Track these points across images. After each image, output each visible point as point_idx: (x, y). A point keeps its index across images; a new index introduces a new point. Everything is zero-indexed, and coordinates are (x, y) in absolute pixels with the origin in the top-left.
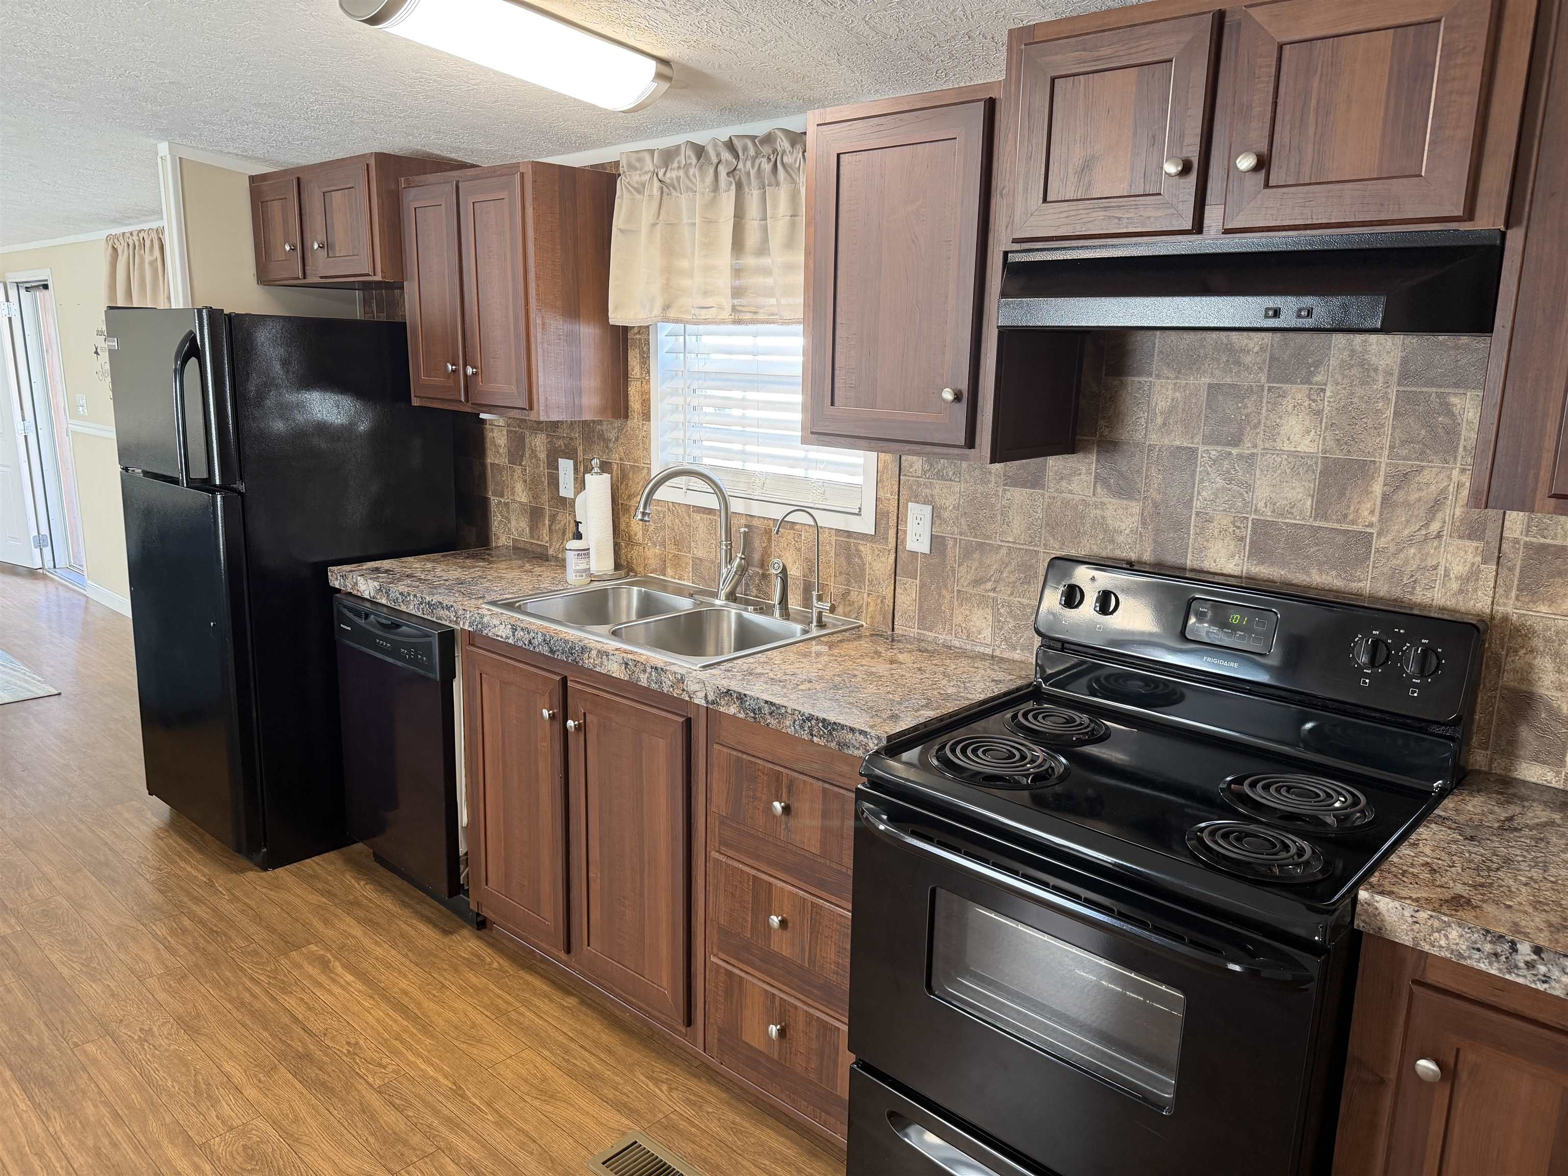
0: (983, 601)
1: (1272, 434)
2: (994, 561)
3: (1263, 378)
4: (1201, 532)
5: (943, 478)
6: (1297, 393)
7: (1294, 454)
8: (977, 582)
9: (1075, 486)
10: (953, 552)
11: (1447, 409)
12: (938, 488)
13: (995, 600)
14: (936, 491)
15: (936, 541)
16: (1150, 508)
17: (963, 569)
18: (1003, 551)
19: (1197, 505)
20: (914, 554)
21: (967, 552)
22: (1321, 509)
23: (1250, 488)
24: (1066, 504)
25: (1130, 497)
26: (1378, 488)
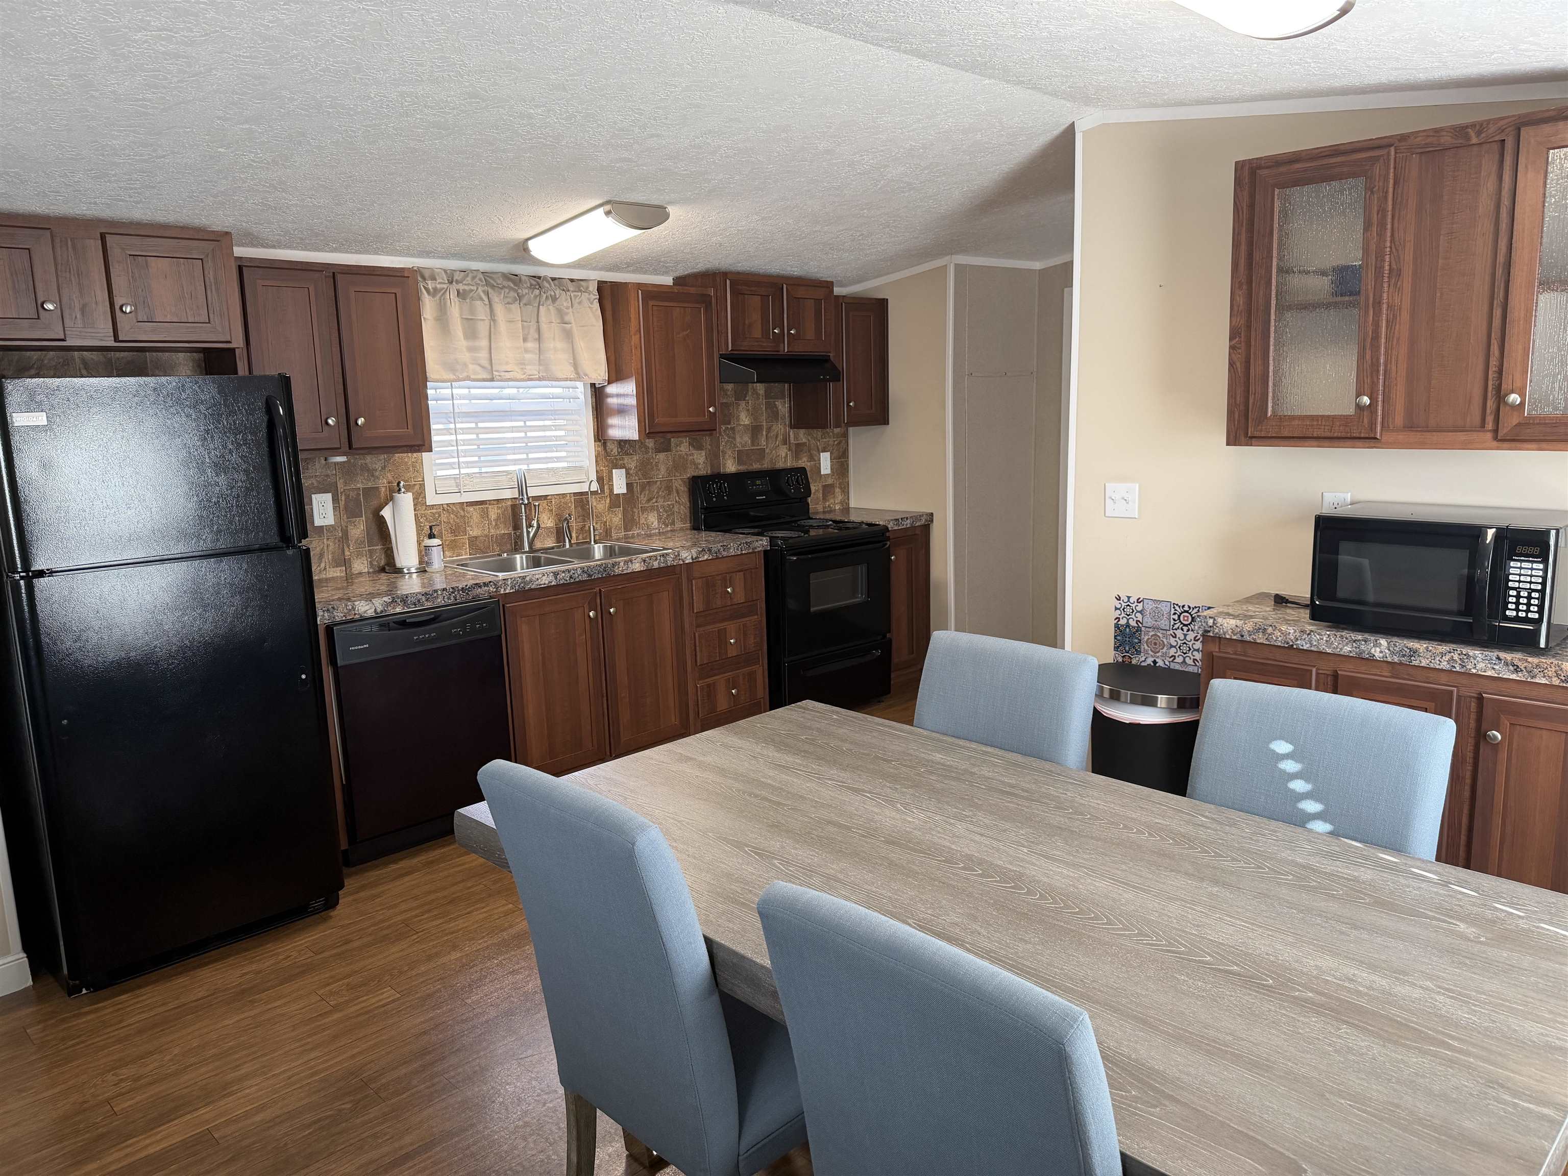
0: (652, 509)
1: (738, 419)
2: (655, 488)
3: (733, 399)
4: (724, 457)
5: (628, 454)
6: (743, 404)
7: (744, 425)
8: (649, 500)
9: (682, 449)
10: (637, 489)
11: (775, 405)
12: (626, 459)
13: (657, 506)
14: (625, 461)
15: (629, 486)
16: (708, 452)
17: (642, 496)
18: (659, 483)
19: (721, 448)
20: (618, 495)
21: (643, 489)
22: (753, 445)
23: (734, 438)
24: (680, 456)
25: (702, 450)
26: (764, 433)
